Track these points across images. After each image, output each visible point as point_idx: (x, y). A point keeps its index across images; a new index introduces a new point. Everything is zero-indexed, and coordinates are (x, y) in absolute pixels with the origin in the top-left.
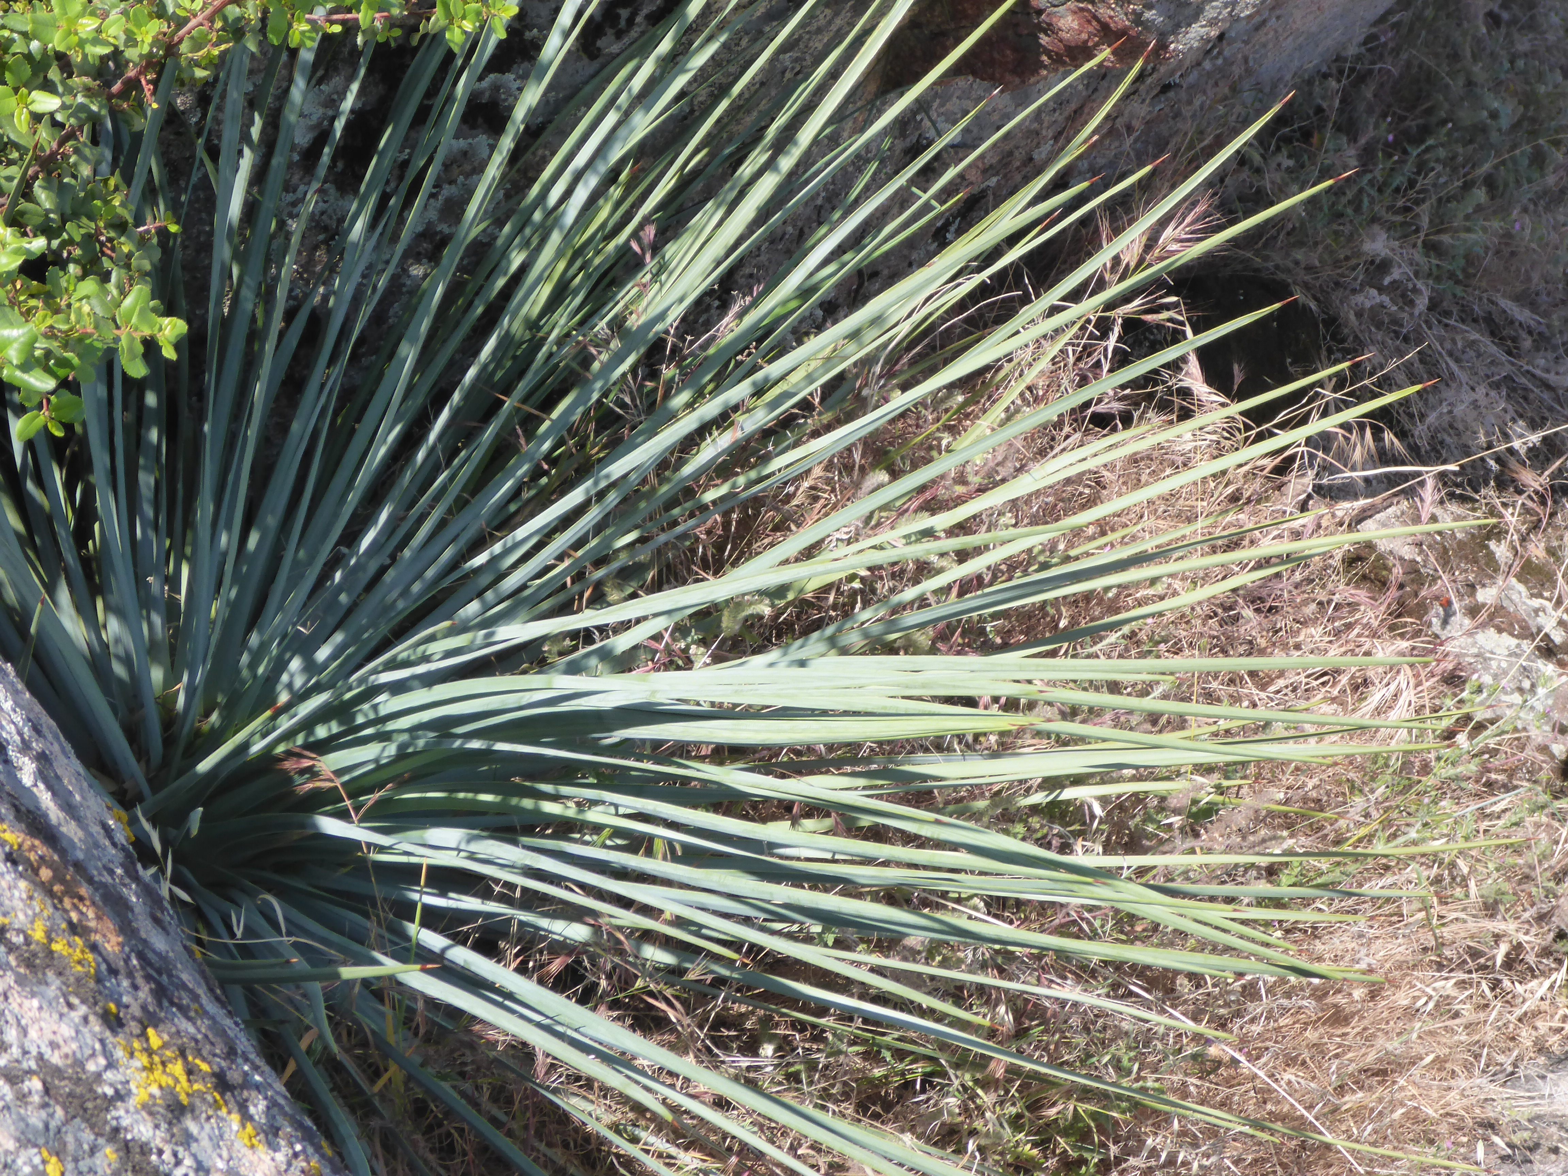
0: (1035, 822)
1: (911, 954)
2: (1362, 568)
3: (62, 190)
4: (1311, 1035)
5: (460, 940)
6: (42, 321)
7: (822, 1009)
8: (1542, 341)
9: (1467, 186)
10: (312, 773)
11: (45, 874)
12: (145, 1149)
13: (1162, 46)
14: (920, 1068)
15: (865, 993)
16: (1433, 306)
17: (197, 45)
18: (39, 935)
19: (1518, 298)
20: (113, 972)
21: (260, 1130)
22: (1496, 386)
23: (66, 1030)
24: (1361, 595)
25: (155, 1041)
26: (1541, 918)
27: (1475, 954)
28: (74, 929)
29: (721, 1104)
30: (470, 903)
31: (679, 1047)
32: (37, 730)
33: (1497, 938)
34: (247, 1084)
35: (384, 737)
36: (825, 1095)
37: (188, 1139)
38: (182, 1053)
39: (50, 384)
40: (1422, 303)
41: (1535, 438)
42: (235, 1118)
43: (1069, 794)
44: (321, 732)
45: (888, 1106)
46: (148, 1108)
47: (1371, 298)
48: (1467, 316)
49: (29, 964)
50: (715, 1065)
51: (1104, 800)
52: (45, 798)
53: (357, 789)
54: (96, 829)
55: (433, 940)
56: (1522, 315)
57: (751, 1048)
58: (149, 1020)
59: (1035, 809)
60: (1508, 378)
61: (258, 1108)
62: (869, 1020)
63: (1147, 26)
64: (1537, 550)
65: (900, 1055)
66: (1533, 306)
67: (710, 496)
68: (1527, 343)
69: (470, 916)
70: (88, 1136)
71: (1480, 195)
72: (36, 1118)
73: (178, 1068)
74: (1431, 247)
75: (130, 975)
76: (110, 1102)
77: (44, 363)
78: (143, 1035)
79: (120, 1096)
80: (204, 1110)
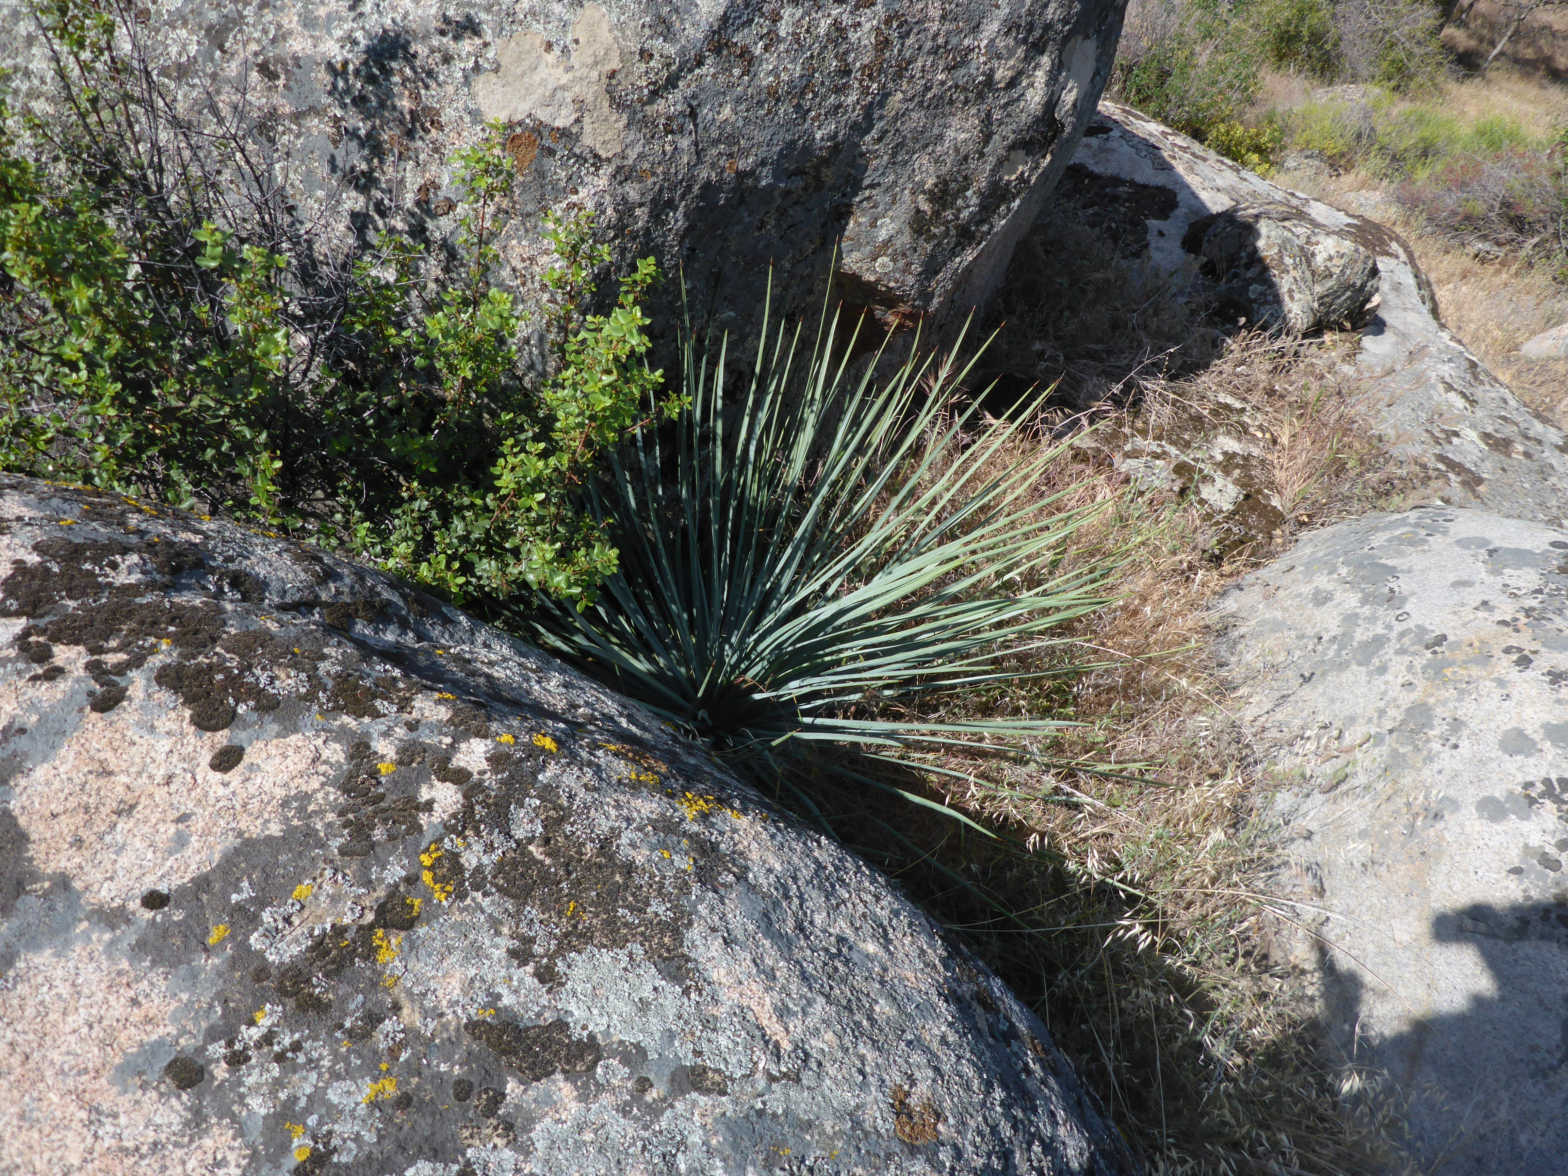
0: (1002, 592)
1: (976, 655)
2: (1080, 457)
3: (567, 524)
4: (1128, 623)
5: (820, 716)
6: (570, 570)
7: (954, 687)
8: (1109, 353)
9: (1061, 311)
10: (745, 681)
11: (630, 755)
12: (697, 834)
13: (926, 312)
14: (997, 692)
15: (966, 674)
16: (1066, 358)
17: (583, 456)
18: (634, 777)
19: (1096, 343)
20: (667, 778)
21: (739, 811)
22: (1098, 375)
23: (654, 805)
24: (1082, 466)
25: (689, 796)
26: (1194, 549)
27: (1174, 570)
28: (646, 769)
29: (933, 734)
30: (819, 702)
31: (910, 721)
32: (624, 707)
33: (1181, 562)
34: (730, 796)
35: (762, 659)
36: (966, 715)
37: (713, 825)
38: (701, 796)
39: (579, 590)
40: (1062, 359)
41: (1120, 386)
42: (729, 811)
43: (1006, 578)
44: (743, 666)
45: (992, 709)
46: (694, 820)
47: (1043, 365)
48: (1080, 356)
49: (633, 788)
50: (925, 721)
51: (1021, 574)
52: (633, 728)
53: (762, 681)
54: (657, 732)
55: (808, 720)
56: (1099, 347)
57: (936, 710)
58: (685, 789)
59: (999, 587)
60: (1103, 371)
61: (737, 804)
62: (971, 683)
63: (918, 307)
64: (1139, 424)
65: (988, 691)
66: (1103, 343)
67: (838, 530)
68: (1105, 356)
69: (821, 706)
70: (675, 838)
71: (1067, 313)
72: (654, 840)
73: (701, 802)
74: (1057, 338)
75: (674, 777)
76: (679, 823)
77: (576, 584)
78: (685, 796)
79: (682, 820)
80: (716, 812)
